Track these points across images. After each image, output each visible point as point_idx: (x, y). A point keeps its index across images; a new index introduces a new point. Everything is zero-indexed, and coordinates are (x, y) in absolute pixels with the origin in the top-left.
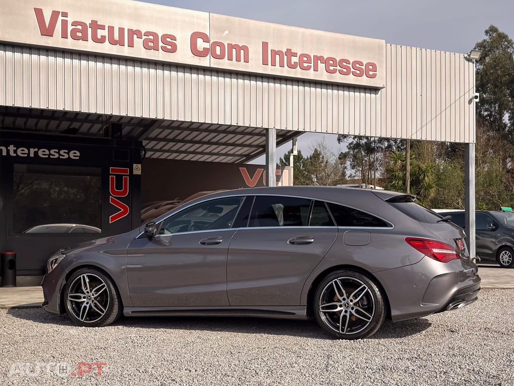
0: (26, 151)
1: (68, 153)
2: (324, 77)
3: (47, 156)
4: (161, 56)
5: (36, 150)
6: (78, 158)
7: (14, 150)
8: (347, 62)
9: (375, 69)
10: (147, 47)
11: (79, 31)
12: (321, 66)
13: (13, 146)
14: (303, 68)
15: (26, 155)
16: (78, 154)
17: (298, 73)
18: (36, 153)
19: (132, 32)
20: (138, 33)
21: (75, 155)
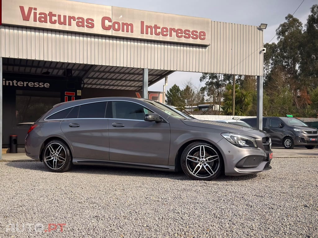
0: (22, 83)
1: (44, 85)
2: (176, 40)
3: (33, 86)
4: (85, 30)
5: (27, 83)
6: (49, 87)
7: (16, 83)
8: (189, 31)
9: (204, 35)
10: (78, 25)
11: (43, 17)
12: (174, 34)
13: (15, 81)
14: (163, 35)
15: (22, 85)
16: (49, 85)
17: (161, 38)
18: (27, 84)
19: (70, 18)
20: (74, 18)
21: (47, 85)
